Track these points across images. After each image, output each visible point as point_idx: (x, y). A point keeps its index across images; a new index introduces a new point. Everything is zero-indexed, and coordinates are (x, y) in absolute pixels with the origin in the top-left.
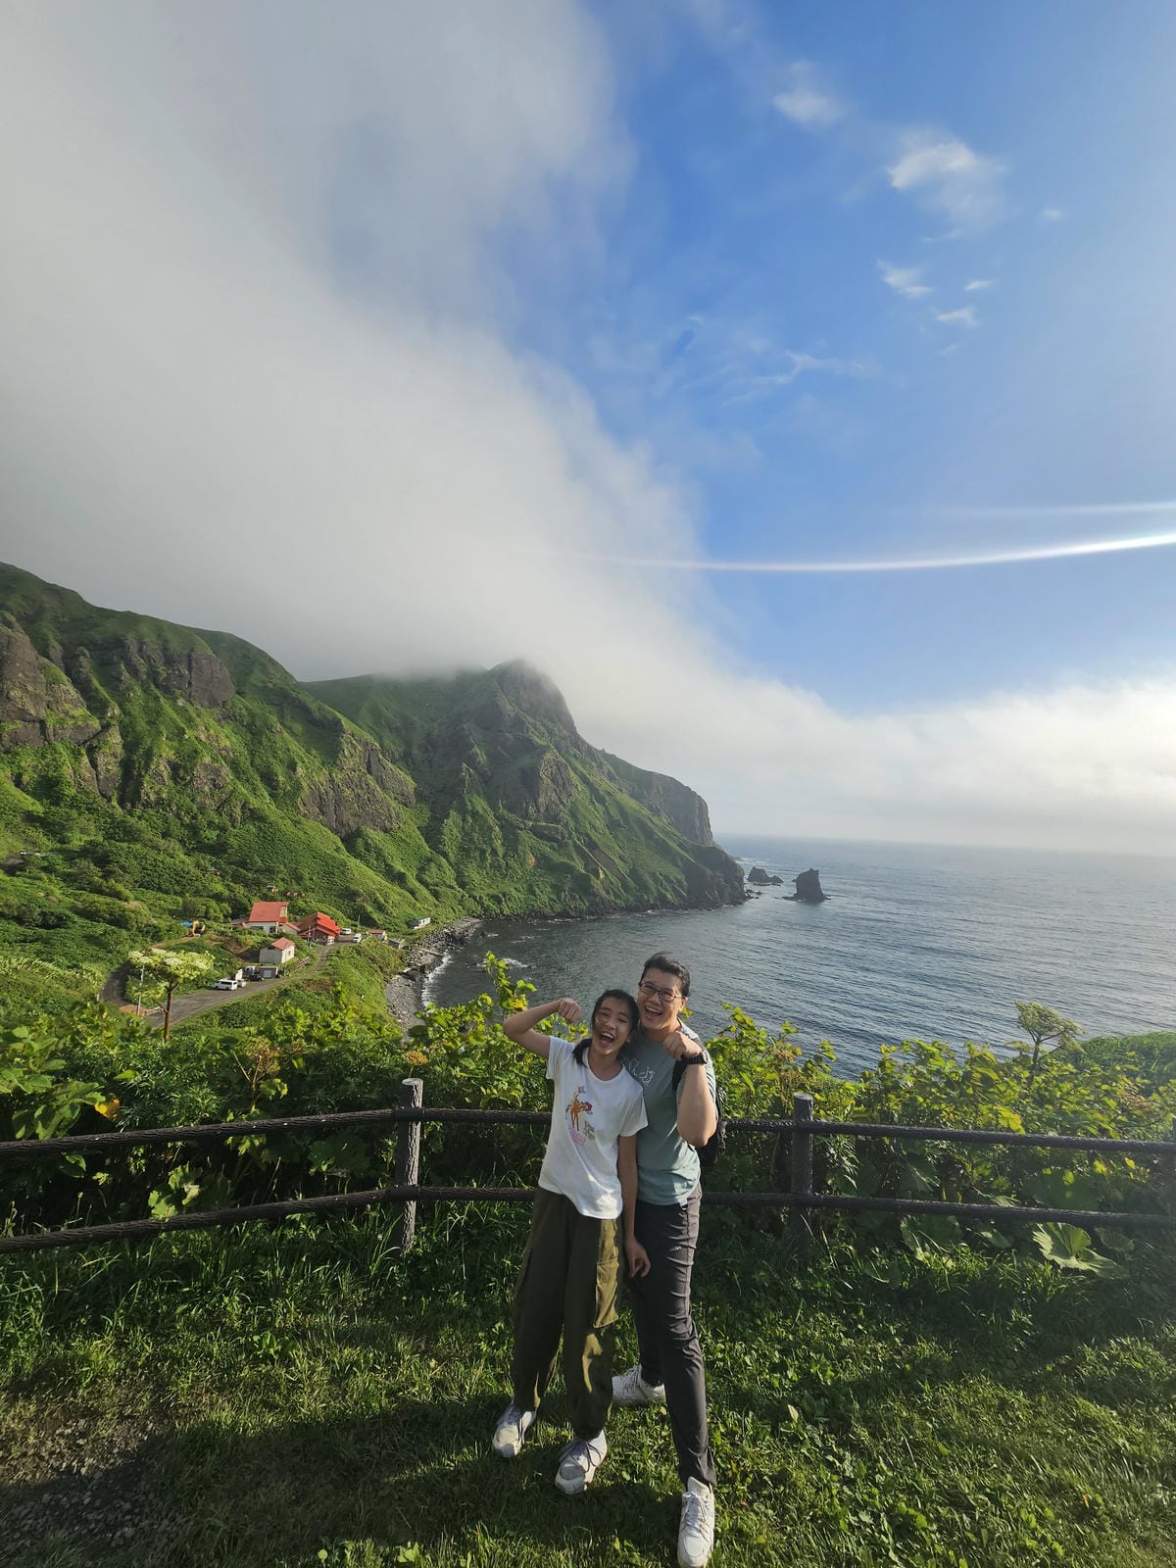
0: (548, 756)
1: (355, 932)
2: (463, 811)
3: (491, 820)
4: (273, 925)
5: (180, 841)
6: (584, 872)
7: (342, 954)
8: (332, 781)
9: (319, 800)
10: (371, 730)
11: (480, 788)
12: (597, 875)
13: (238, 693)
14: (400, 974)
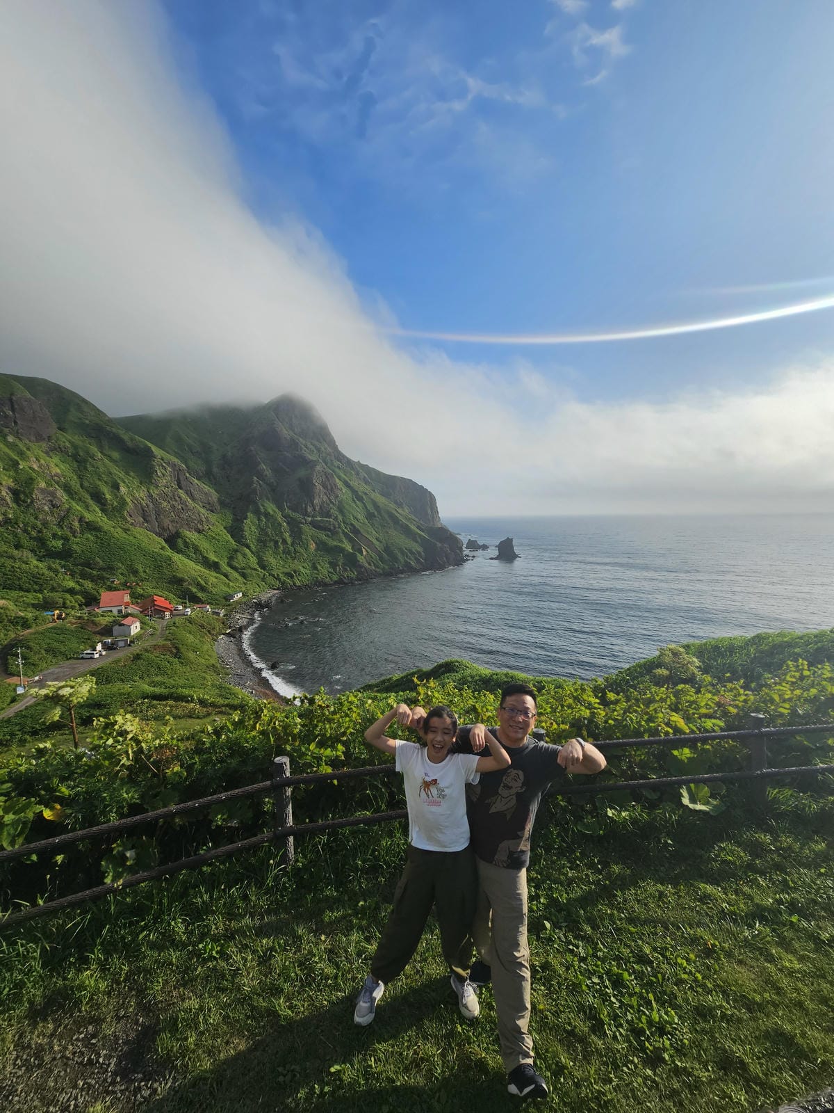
0: (318, 468)
1: (186, 607)
2: (257, 512)
3: (279, 517)
4: (120, 608)
5: (31, 551)
6: (351, 551)
7: (177, 624)
8: (150, 496)
9: (142, 511)
10: (177, 455)
11: (269, 495)
12: (361, 553)
13: (60, 429)
14: (223, 634)
